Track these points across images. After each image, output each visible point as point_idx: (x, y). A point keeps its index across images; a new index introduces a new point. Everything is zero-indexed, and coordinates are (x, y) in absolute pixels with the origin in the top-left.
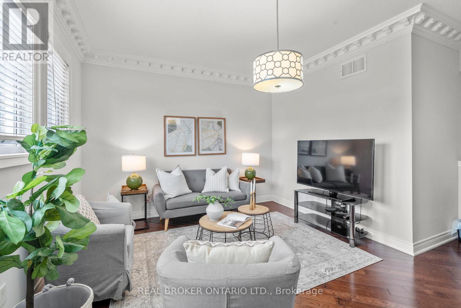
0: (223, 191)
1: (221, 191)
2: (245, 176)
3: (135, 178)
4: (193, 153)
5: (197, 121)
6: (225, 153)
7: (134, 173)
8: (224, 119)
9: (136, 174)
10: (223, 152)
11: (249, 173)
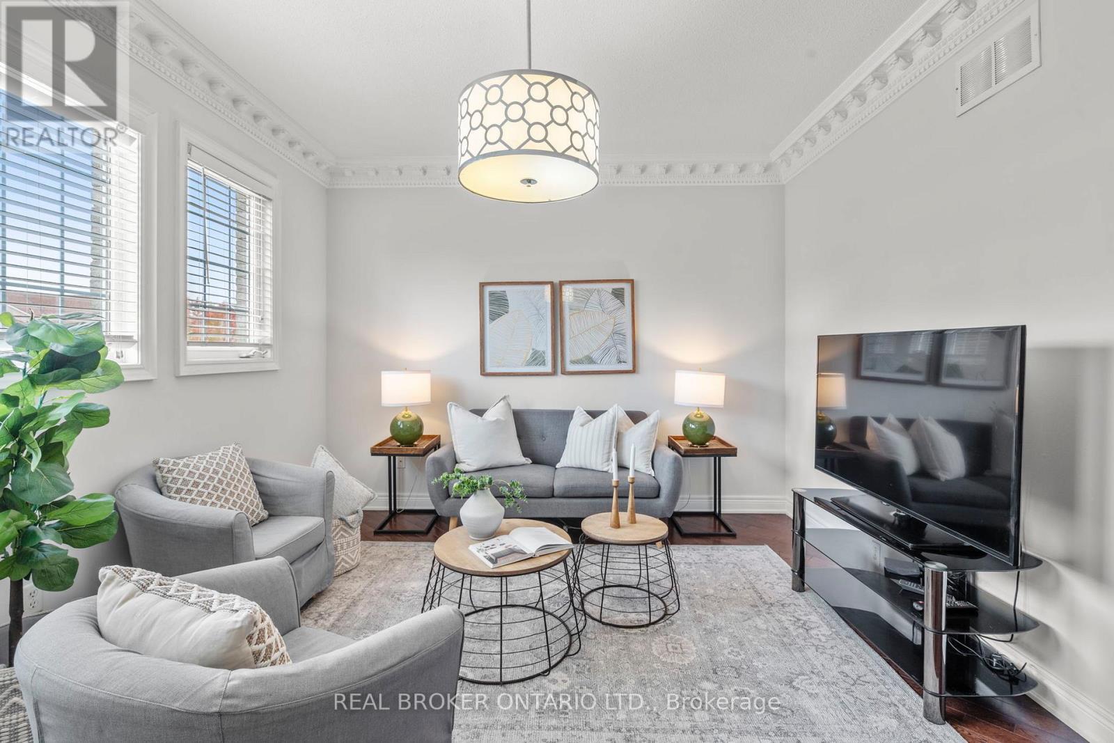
0: (599, 468)
1: (594, 468)
2: (684, 434)
3: (409, 419)
4: (548, 369)
5: (557, 290)
6: (633, 371)
7: (406, 408)
8: (632, 282)
9: (410, 412)
10: (629, 367)
11: (693, 426)
